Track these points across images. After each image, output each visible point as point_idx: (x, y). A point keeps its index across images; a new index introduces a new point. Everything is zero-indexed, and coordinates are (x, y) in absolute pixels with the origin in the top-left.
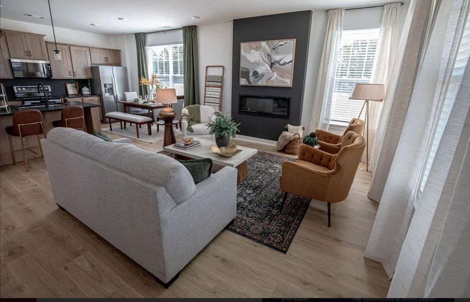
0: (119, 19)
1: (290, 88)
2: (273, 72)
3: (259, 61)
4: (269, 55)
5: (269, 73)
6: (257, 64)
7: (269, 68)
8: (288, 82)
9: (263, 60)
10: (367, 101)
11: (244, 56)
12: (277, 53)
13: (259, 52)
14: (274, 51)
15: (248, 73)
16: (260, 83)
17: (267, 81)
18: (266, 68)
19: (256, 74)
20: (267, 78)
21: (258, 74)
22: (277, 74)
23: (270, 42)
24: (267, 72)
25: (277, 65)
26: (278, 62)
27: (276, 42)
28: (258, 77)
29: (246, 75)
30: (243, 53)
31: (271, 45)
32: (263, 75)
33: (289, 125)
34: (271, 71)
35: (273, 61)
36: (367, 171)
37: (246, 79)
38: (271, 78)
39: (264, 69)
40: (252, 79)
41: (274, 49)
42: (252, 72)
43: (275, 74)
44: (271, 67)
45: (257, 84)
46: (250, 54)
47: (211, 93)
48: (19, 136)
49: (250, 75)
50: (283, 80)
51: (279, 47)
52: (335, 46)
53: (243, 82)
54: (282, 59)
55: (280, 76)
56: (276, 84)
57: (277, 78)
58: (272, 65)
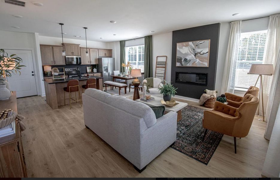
0: (114, 35)
1: (207, 67)
2: (196, 58)
3: (188, 53)
4: (194, 49)
5: (194, 59)
6: (186, 54)
7: (194, 56)
8: (206, 64)
9: (190, 52)
10: (261, 75)
11: (178, 50)
12: (199, 48)
13: (187, 48)
14: (196, 47)
15: (181, 59)
16: (188, 65)
17: (193, 64)
18: (192, 56)
19: (186, 60)
20: (193, 62)
21: (187, 60)
22: (199, 60)
23: (194, 42)
24: (192, 59)
25: (199, 54)
26: (200, 53)
27: (198, 42)
28: (187, 61)
29: (180, 60)
30: (178, 48)
31: (195, 44)
32: (190, 61)
33: (207, 90)
34: (195, 58)
35: (196, 53)
36: (264, 121)
37: (179, 63)
38: (195, 62)
39: (191, 57)
40: (183, 63)
41: (197, 46)
42: (183, 59)
43: (198, 60)
44: (195, 56)
45: (186, 66)
46: (182, 49)
47: (159, 71)
48: (69, 92)
49: (182, 60)
50: (203, 63)
51: (199, 45)
52: (236, 42)
53: (178, 64)
54: (202, 51)
55: (201, 61)
56: (198, 66)
57: (199, 62)
58: (195, 55)
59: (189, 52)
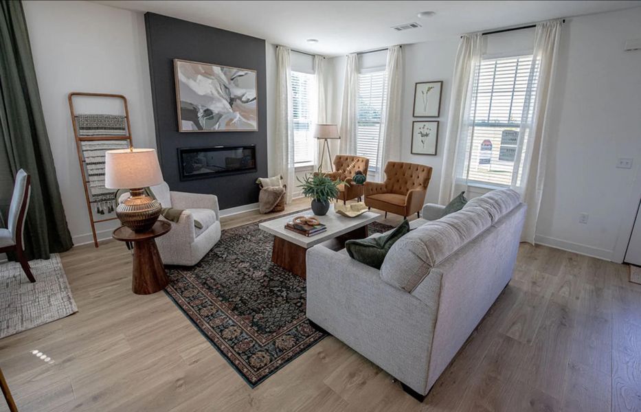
1: (256, 132)
2: (234, 111)
3: (212, 94)
4: (226, 87)
5: (229, 112)
6: (210, 98)
7: (228, 106)
8: (253, 125)
9: (219, 93)
10: (326, 140)
11: (184, 84)
12: (237, 86)
13: (210, 81)
14: (232, 81)
15: (195, 111)
16: (216, 128)
17: (228, 124)
18: (224, 105)
19: (208, 113)
20: (226, 121)
21: (212, 113)
22: (240, 113)
23: (226, 69)
24: (226, 110)
25: (238, 101)
26: (240, 98)
27: (235, 70)
28: (213, 117)
29: (192, 114)
30: (181, 76)
31: (228, 73)
32: (220, 116)
33: (261, 179)
34: (231, 110)
35: (232, 96)
37: (192, 122)
38: (232, 120)
39: (220, 106)
40: (202, 121)
41: (232, 80)
42: (202, 111)
43: (238, 115)
44: (231, 104)
45: (212, 130)
46: (195, 81)
49: (200, 115)
50: (249, 122)
51: (239, 78)
53: (186, 126)
54: (243, 95)
55: (242, 116)
56: (240, 128)
57: (240, 120)
58: (231, 102)
59: (215, 93)
